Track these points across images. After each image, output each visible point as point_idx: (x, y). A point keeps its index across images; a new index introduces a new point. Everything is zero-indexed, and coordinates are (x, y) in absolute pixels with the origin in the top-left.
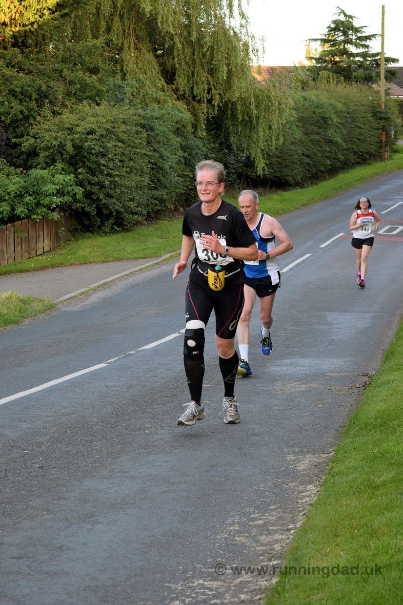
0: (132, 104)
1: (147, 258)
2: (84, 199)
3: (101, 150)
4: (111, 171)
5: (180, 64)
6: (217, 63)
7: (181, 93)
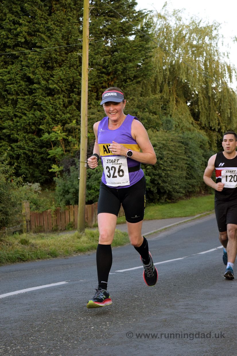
0: (176, 131)
1: (187, 216)
2: (150, 183)
3: (160, 155)
4: (165, 168)
5: (202, 109)
6: (224, 108)
7: (204, 125)
